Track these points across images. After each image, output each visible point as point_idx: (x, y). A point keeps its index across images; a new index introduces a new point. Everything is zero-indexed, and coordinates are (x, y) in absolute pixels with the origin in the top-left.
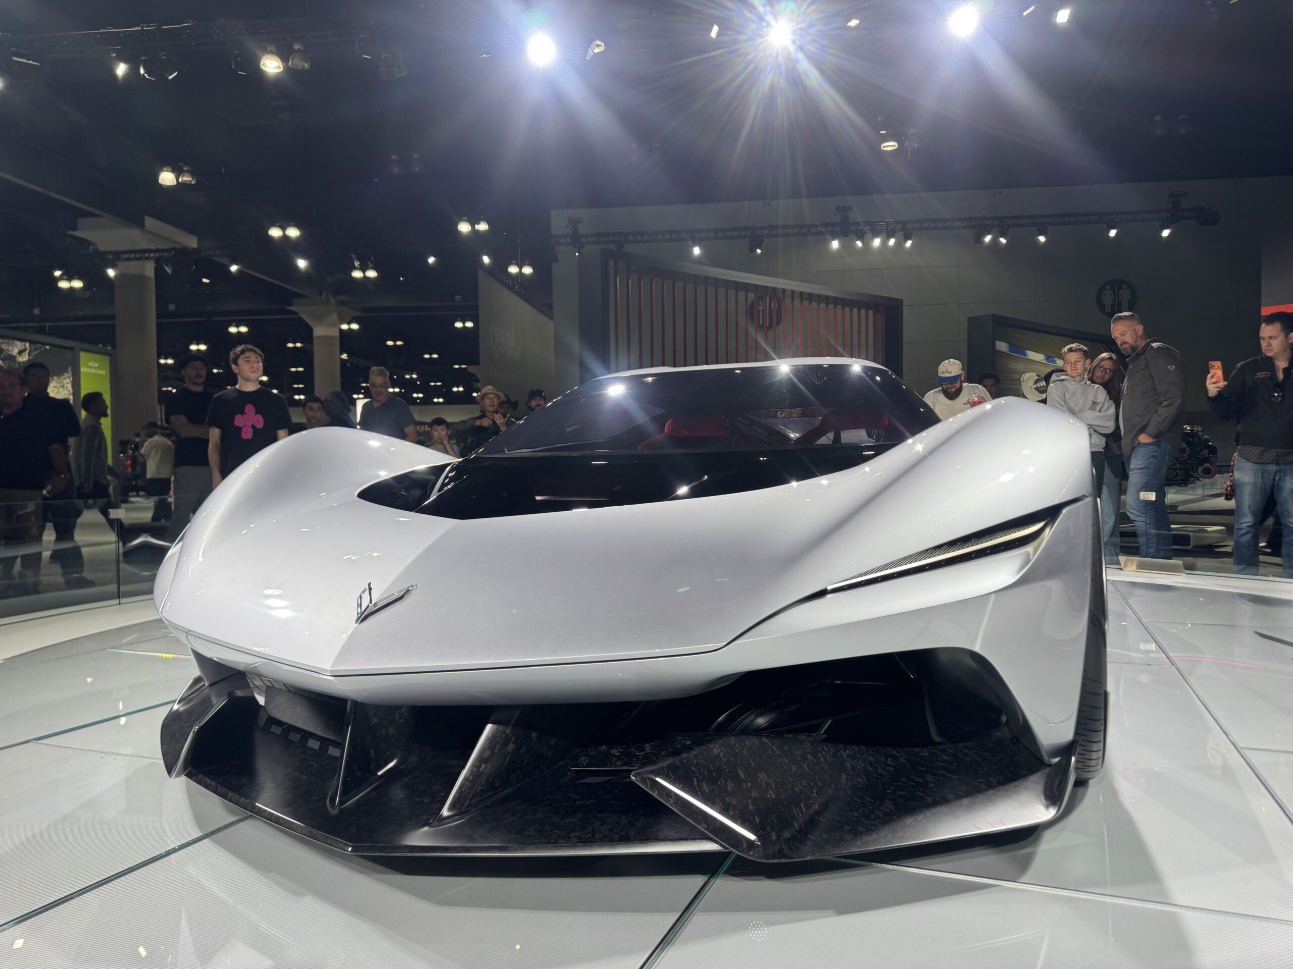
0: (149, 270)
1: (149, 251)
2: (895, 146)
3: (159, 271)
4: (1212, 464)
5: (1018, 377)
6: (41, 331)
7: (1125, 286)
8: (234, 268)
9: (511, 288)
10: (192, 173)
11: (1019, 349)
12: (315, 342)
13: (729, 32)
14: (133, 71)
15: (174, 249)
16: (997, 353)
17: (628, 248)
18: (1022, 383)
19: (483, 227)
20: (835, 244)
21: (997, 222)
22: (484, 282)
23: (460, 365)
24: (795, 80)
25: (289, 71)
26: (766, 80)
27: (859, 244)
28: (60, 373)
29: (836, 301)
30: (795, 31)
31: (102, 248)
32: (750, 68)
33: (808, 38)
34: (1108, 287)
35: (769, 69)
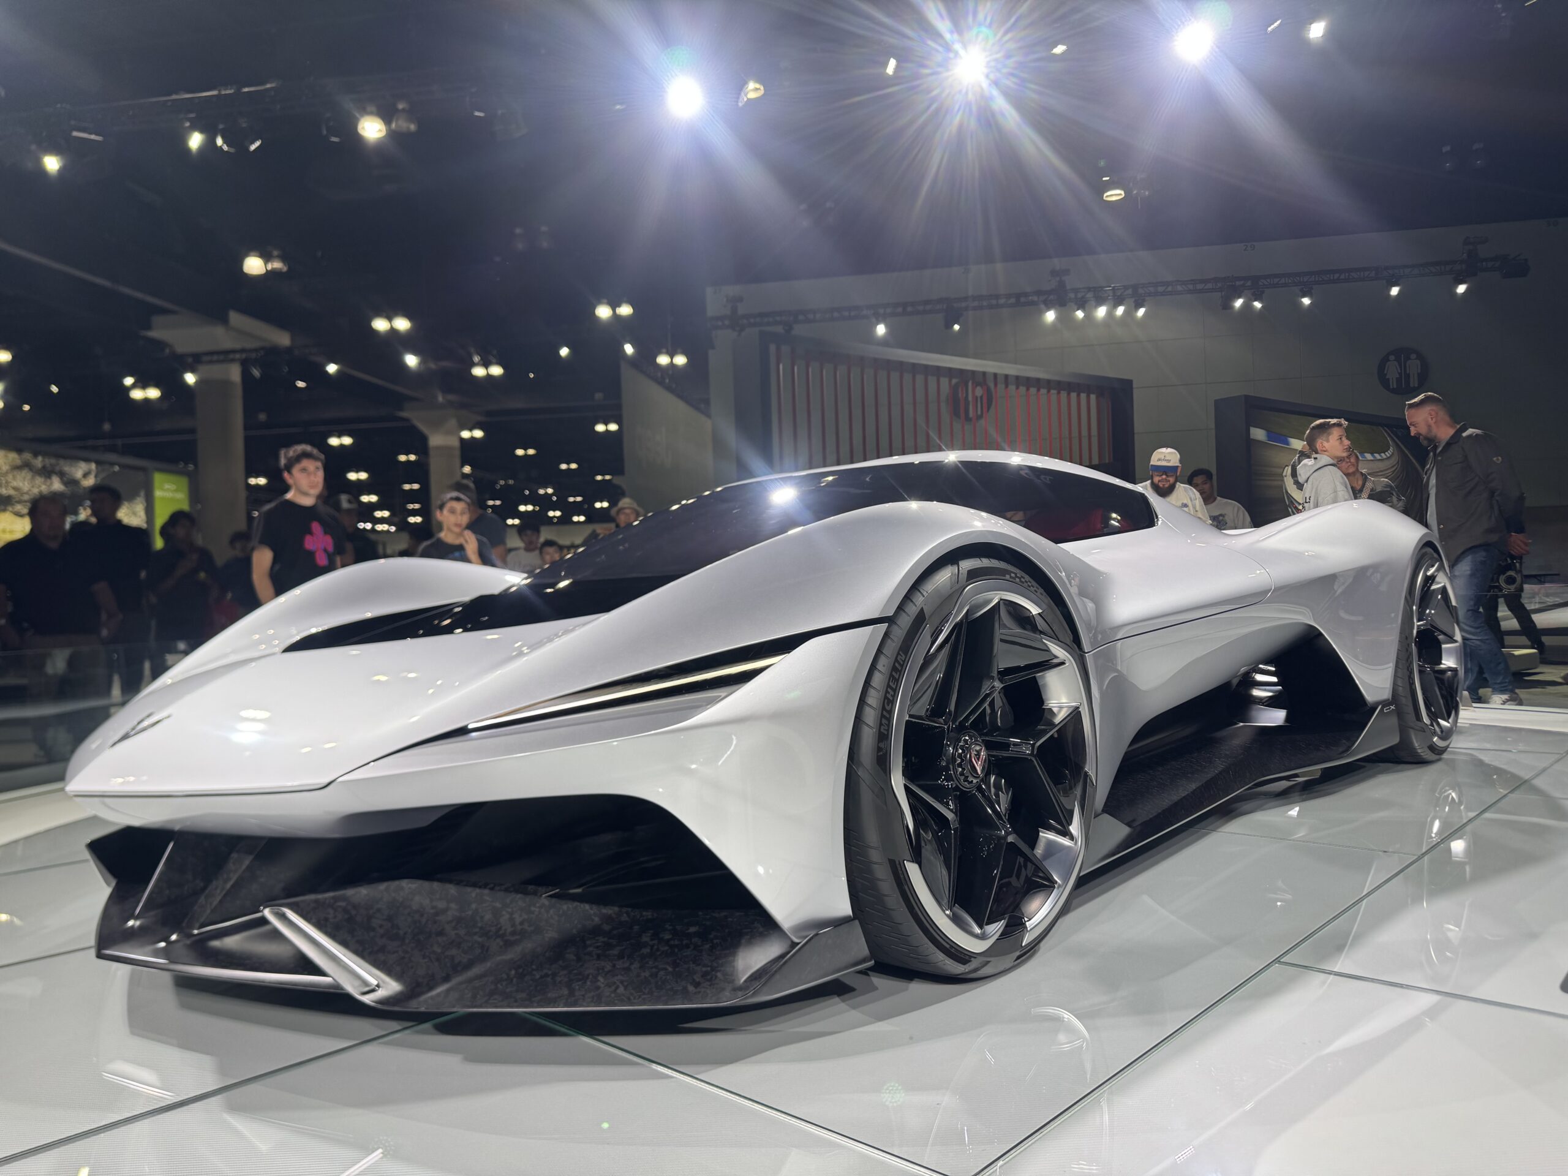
0: (235, 373)
1: (234, 351)
2: (1120, 194)
3: (246, 375)
4: (1517, 572)
5: (1280, 471)
6: (112, 449)
7: (1413, 356)
8: (332, 368)
9: (660, 382)
10: (283, 258)
11: (1279, 437)
12: (432, 453)
13: (909, 65)
14: (210, 143)
15: (262, 348)
16: (1250, 443)
17: (799, 330)
18: (1285, 478)
19: (625, 310)
20: (1050, 316)
21: (1249, 283)
22: (628, 375)
23: (603, 475)
24: (988, 119)
25: (392, 135)
26: (954, 122)
27: (1080, 314)
28: (131, 498)
29: (1049, 384)
30: (988, 62)
31: (180, 349)
32: (934, 106)
33: (1005, 71)
34: (1392, 358)
35: (957, 107)
